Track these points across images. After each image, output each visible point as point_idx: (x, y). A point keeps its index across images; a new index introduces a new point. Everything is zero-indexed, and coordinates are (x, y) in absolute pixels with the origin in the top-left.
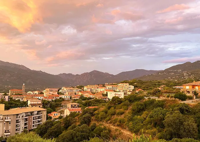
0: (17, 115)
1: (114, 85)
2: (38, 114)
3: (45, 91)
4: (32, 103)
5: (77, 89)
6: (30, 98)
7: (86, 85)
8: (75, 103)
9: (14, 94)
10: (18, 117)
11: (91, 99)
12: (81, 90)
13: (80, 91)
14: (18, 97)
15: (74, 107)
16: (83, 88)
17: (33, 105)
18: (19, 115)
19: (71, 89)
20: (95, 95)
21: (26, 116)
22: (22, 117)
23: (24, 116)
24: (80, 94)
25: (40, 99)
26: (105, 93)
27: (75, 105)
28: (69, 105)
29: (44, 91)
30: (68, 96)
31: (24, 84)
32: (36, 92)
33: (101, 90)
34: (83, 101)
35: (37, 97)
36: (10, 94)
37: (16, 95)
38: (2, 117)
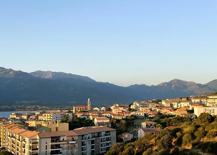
0: (83, 136)
1: (203, 97)
2: (106, 135)
3: (113, 107)
4: (99, 121)
5: (153, 104)
6: (96, 116)
7: (165, 99)
8: (151, 122)
9: (79, 111)
10: (84, 138)
11: (172, 116)
12: (158, 105)
13: (156, 106)
14: (83, 115)
15: (150, 127)
16: (160, 103)
17: (99, 124)
18: (85, 136)
19: (145, 105)
20: (176, 111)
21: (93, 137)
22: (89, 138)
23: (91, 137)
24: (158, 110)
25: (108, 117)
26: (191, 109)
27: (151, 125)
28: (144, 124)
29: (112, 108)
30: (141, 113)
31: (89, 99)
32: (103, 108)
33: (184, 104)
34: (161, 120)
35: (105, 115)
36: (74, 111)
37: (81, 112)
38: (65, 138)
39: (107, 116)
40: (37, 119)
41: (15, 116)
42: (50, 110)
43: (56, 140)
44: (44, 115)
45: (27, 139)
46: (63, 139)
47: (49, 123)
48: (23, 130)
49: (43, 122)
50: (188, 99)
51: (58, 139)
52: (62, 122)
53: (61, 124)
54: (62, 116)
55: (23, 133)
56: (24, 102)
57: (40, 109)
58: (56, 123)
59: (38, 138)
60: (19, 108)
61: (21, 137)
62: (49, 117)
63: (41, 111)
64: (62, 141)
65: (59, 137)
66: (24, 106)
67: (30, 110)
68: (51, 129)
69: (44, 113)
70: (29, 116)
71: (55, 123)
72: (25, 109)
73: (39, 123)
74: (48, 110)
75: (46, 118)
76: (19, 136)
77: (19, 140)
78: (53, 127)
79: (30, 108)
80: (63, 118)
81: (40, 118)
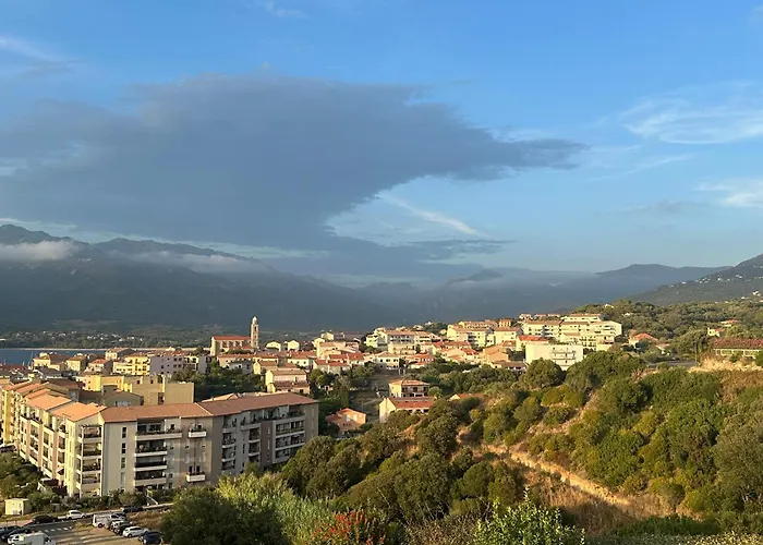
0: (226, 417)
1: (550, 319)
2: (291, 414)
3: (320, 340)
4: (280, 379)
5: (424, 334)
6: (271, 364)
7: (455, 322)
8: (416, 383)
9: (227, 350)
10: (230, 422)
11: (469, 367)
12: (437, 337)
13: (433, 341)
14: (236, 362)
15: (412, 395)
16: (443, 332)
17: (278, 385)
18: (233, 419)
19: (403, 336)
20: (481, 354)
21: (254, 421)
22: (243, 423)
23: (248, 419)
24: (435, 351)
25: (302, 368)
26: (518, 348)
27: (415, 389)
28: (396, 388)
29: (316, 343)
30: (392, 359)
31: (255, 319)
32: (293, 345)
33: (503, 336)
34: (442, 376)
35: (295, 361)
36: (212, 350)
37: (232, 353)
38: (178, 424)
39: (300, 365)
40: (108, 370)
41: (47, 362)
42: (149, 347)
43: (152, 428)
44: (128, 359)
45: (70, 426)
46: (172, 426)
47: (138, 382)
48: (62, 400)
49: (123, 378)
50: (515, 324)
51: (158, 427)
52: (177, 378)
53: (173, 384)
54: (178, 363)
55: (62, 409)
56: (77, 322)
57: (122, 344)
58: (160, 381)
59: (101, 422)
60: (61, 339)
61: (54, 419)
62: (140, 367)
63: (121, 349)
64: (169, 432)
65: (162, 420)
66: (78, 335)
67: (91, 343)
68: (142, 397)
69: (130, 353)
70: (85, 364)
71: (156, 381)
72: (80, 342)
73: (111, 381)
74: (144, 347)
75: (133, 368)
76: (51, 417)
77: (50, 427)
78: (150, 393)
79: (92, 340)
80: (181, 369)
81: (116, 366)
